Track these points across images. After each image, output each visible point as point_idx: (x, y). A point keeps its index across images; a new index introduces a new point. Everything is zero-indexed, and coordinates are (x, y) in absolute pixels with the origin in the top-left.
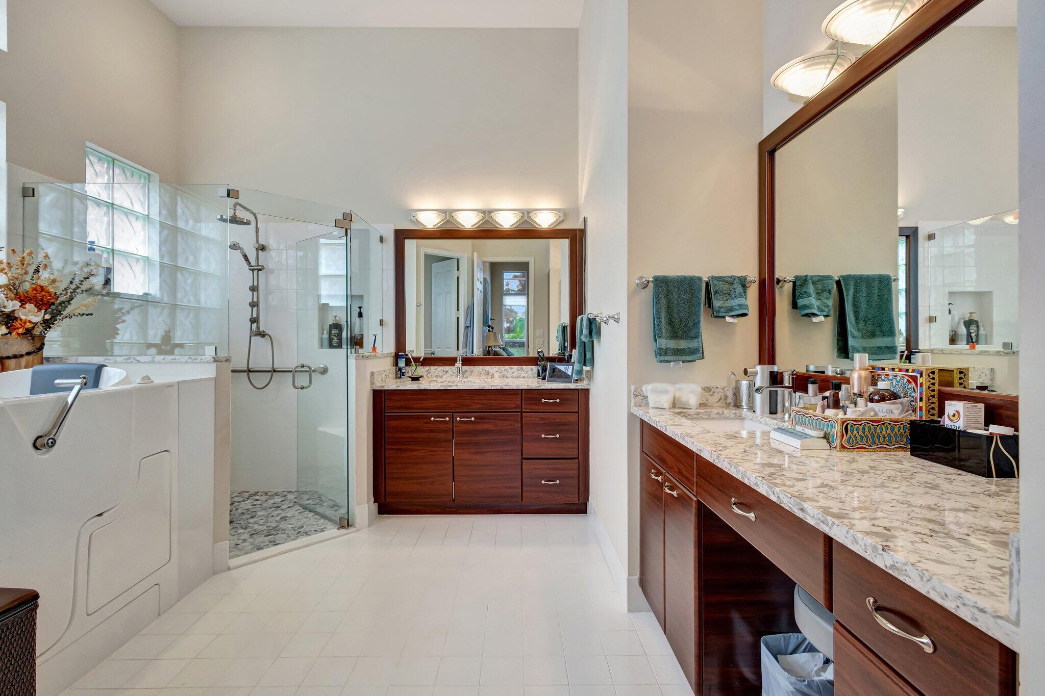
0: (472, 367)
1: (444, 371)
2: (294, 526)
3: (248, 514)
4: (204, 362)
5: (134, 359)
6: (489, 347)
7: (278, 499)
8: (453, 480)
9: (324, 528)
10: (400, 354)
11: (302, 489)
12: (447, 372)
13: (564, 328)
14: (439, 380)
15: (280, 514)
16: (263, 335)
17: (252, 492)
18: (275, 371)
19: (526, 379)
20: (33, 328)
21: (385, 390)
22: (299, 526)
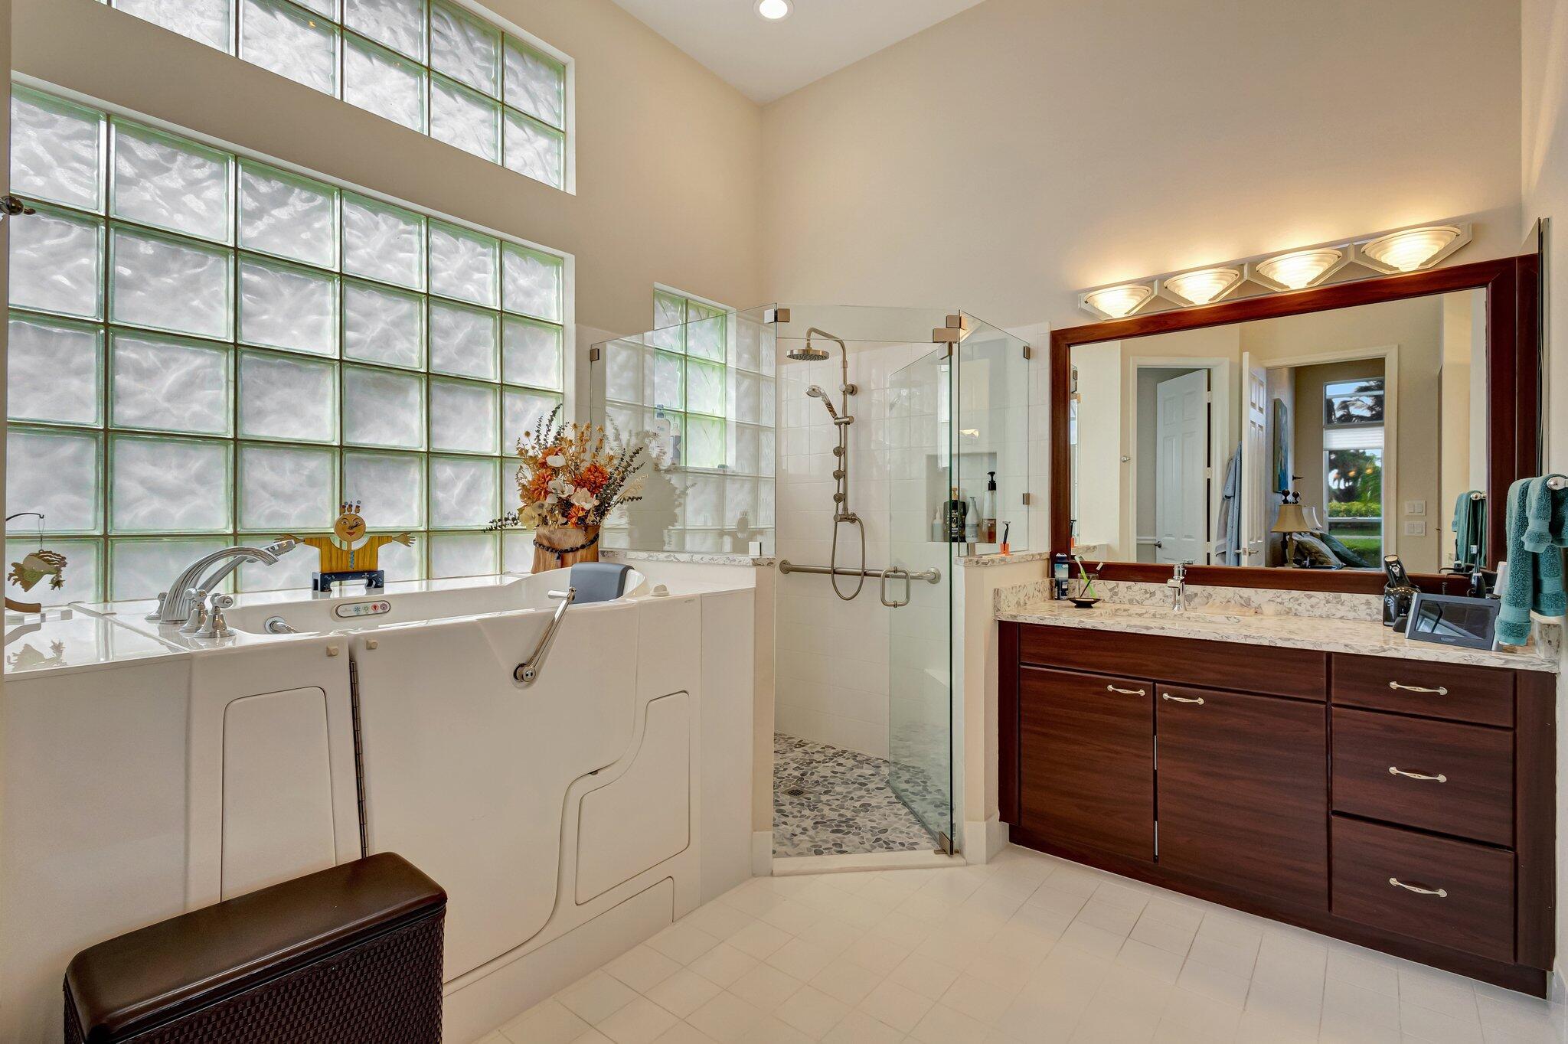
0: (1209, 589)
1: (1146, 592)
2: (874, 824)
3: (823, 786)
4: (743, 565)
5: (674, 557)
6: (1285, 534)
7: (867, 771)
8: (1156, 818)
9: (916, 843)
10: (1058, 555)
11: (904, 761)
12: (1153, 594)
13: (1475, 505)
14: (1135, 609)
15: (863, 797)
16: (853, 519)
17: (839, 749)
18: (866, 574)
19: (1350, 625)
20: (586, 517)
21: (1019, 623)
22: (882, 827)
